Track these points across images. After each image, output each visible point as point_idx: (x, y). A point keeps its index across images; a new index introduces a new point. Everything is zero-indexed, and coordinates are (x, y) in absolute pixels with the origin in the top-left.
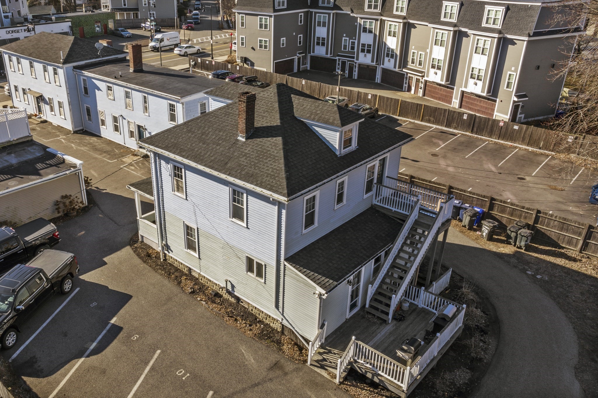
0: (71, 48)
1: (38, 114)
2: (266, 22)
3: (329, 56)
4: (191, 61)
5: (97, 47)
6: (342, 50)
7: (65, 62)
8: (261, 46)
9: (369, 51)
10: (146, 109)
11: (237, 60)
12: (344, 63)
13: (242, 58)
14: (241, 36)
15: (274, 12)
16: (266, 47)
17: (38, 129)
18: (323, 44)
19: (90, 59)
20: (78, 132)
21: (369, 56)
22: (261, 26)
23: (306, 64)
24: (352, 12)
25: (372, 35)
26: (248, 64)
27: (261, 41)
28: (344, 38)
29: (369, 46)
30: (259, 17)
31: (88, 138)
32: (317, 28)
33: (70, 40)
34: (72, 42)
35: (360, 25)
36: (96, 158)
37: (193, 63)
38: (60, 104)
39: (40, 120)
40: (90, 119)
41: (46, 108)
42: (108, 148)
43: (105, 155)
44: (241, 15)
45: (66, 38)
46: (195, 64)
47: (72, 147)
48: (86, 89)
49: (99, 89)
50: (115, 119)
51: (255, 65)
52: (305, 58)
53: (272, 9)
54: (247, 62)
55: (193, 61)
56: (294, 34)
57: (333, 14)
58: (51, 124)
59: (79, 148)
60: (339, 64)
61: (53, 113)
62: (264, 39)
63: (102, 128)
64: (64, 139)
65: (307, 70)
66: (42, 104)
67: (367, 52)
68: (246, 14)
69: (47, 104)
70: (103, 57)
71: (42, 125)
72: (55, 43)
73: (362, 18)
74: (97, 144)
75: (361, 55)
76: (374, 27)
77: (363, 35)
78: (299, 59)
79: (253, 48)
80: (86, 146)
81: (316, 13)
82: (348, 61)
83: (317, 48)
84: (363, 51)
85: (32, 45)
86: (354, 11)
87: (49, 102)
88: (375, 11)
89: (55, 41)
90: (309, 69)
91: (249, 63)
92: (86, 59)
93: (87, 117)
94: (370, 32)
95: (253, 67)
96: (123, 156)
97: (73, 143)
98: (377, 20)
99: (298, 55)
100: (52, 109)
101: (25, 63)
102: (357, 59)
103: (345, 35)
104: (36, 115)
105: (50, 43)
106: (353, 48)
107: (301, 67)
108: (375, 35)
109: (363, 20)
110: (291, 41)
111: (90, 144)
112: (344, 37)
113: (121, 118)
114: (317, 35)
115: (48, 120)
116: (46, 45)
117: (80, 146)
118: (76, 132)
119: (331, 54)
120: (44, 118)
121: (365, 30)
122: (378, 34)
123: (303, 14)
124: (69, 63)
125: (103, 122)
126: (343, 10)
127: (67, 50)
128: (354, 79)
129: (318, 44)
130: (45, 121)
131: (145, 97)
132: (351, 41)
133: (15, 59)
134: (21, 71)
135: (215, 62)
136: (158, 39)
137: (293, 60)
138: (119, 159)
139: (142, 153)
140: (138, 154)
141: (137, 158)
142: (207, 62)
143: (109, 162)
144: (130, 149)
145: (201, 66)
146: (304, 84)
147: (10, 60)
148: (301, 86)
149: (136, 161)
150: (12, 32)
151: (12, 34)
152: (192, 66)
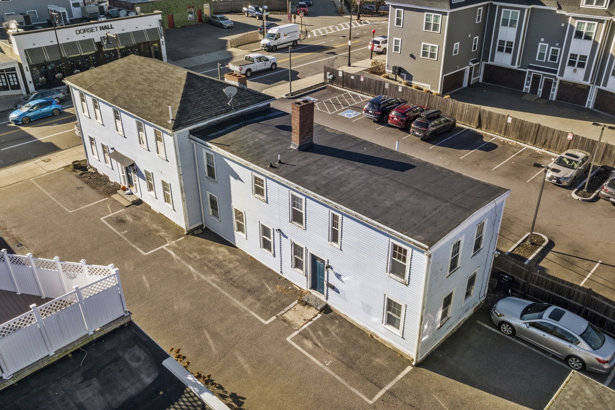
0: (184, 96)
1: (126, 186)
2: (436, 21)
3: (516, 67)
4: (328, 73)
5: (227, 94)
6: (537, 59)
7: (176, 127)
8: (425, 54)
9: (581, 65)
10: (335, 237)
11: (386, 70)
12: (536, 79)
13: (394, 68)
14: (395, 38)
15: (451, 8)
16: (432, 55)
17: (129, 219)
18: (509, 51)
19: (217, 115)
20: (196, 232)
21: (581, 72)
22: (428, 26)
23: (477, 75)
24: (560, 8)
25: (590, 44)
26: (402, 77)
27: (425, 47)
28: (540, 44)
29: (583, 57)
30: (426, 13)
31: (213, 247)
32: (502, 29)
33: (180, 79)
34: (184, 82)
35: (572, 27)
37: (331, 77)
38: (166, 187)
39: (131, 199)
40: (215, 214)
41: (140, 184)
42: (253, 280)
43: (250, 299)
44: (397, 9)
45: (172, 73)
46: (334, 79)
47: (191, 274)
48: (211, 171)
49: (237, 177)
50: (265, 231)
51: (413, 78)
52: (477, 67)
53: (447, 5)
54: (402, 74)
55: (330, 74)
56: (470, 36)
57: (529, 9)
58: (148, 208)
59: (203, 277)
60: (529, 79)
61: (152, 193)
62: (430, 45)
63: (238, 235)
64: (175, 249)
65: (478, 83)
66: (133, 175)
67: (578, 66)
68: (405, 9)
69: (143, 178)
70: (236, 109)
71: (134, 208)
72: (156, 81)
73: (575, 18)
74: (231, 266)
75: (568, 70)
76: (594, 32)
77: (575, 42)
78: (471, 69)
79: (412, 56)
80: (213, 271)
81: (501, 7)
82: (544, 75)
83: (498, 54)
84: (572, 64)
85: (117, 81)
86: (562, 6)
87: (148, 177)
88: (599, 7)
89: (154, 77)
90: (481, 81)
91: (405, 75)
92: (211, 117)
93: (210, 210)
94: (588, 38)
95: (410, 81)
96: (284, 306)
97: (189, 260)
98: (601, 21)
99: (471, 64)
100: (151, 187)
101: (107, 110)
102: (561, 74)
103: (542, 40)
104: (124, 189)
105: (146, 80)
106: (553, 58)
107: (472, 79)
108: (595, 44)
109: (577, 21)
110: (466, 44)
111: (219, 265)
112: (542, 42)
113: (277, 234)
114: (500, 37)
115: (143, 199)
116: (139, 83)
117: (204, 273)
118: (191, 232)
119: (518, 64)
120: (138, 195)
121: (579, 35)
122: (600, 42)
123: (482, 8)
124: (184, 126)
125: (241, 228)
126: (544, 5)
127: (178, 98)
128: (551, 101)
129: (501, 49)
130: (139, 202)
131: (335, 218)
132: (552, 48)
133: (89, 100)
134: (99, 120)
135: (365, 78)
136: (273, 35)
137: (463, 72)
138: (278, 315)
139: (317, 299)
140: (311, 302)
141: (311, 313)
142: (352, 77)
143: (262, 324)
144: (291, 284)
145: (342, 82)
146: (510, 122)
147: (83, 100)
148: (504, 124)
149: (310, 323)
150: (84, 31)
151: (84, 34)
152: (328, 80)
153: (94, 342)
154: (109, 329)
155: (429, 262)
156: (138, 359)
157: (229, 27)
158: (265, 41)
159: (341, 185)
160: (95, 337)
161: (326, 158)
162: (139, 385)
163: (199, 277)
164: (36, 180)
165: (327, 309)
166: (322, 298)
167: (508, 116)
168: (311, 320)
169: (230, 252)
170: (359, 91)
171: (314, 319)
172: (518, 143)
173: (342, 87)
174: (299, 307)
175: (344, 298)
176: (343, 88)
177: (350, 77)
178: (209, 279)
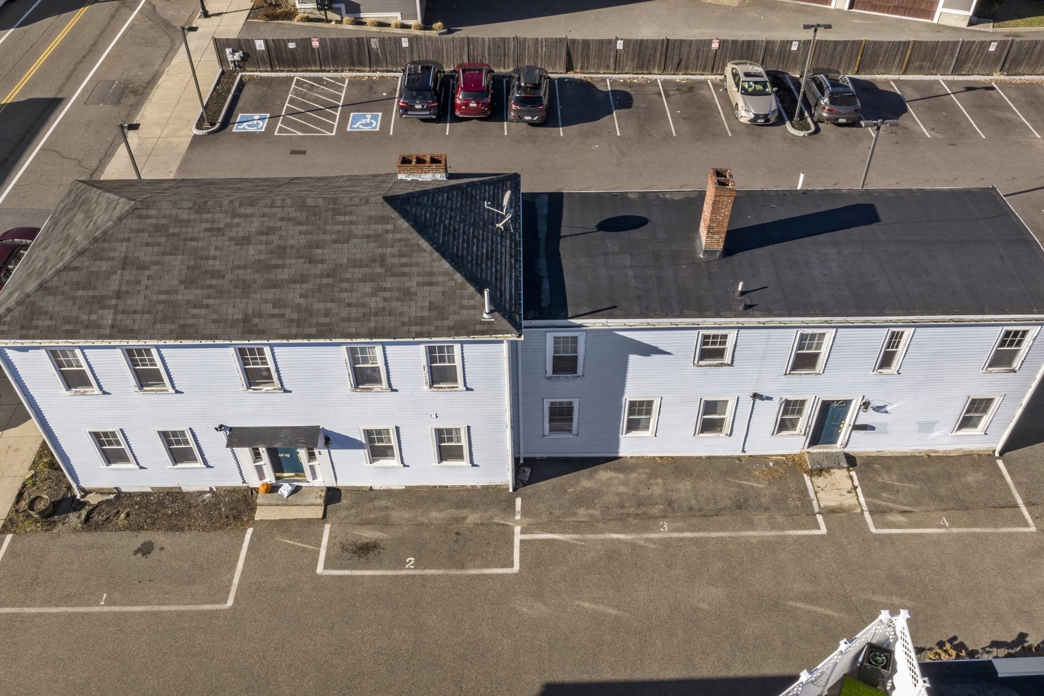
1: (270, 480)
4: (228, 51)
20: (524, 477)
26: (338, 12)
31: (584, 481)
37: (236, 57)
39: (312, 498)
40: (559, 429)
43: (758, 517)
46: (245, 58)
47: (634, 546)
49: (651, 351)
54: (335, 5)
55: (234, 52)
58: (367, 493)
63: (630, 438)
64: (541, 527)
74: (658, 490)
80: (649, 517)
87: (373, 439)
91: (343, 6)
95: (356, 15)
97: (591, 527)
104: (266, 488)
111: (641, 501)
113: (746, 402)
115: (344, 483)
118: (518, 483)
120: (320, 483)
130: (331, 494)
135: (322, 41)
138: (816, 509)
139: (828, 456)
140: (825, 464)
141: (842, 478)
142: (292, 46)
143: (822, 536)
144: (765, 457)
145: (267, 60)
146: (621, 48)
147: (68, 364)
148: (612, 54)
149: (859, 490)
152: (232, 65)
163: (650, 541)
165: (851, 460)
166: (837, 447)
167: (617, 39)
168: (855, 488)
169: (619, 470)
170: (313, 68)
171: (856, 483)
172: (645, 76)
173: (269, 69)
174: (820, 481)
175: (885, 432)
176: (272, 71)
177: (286, 46)
178: (665, 531)
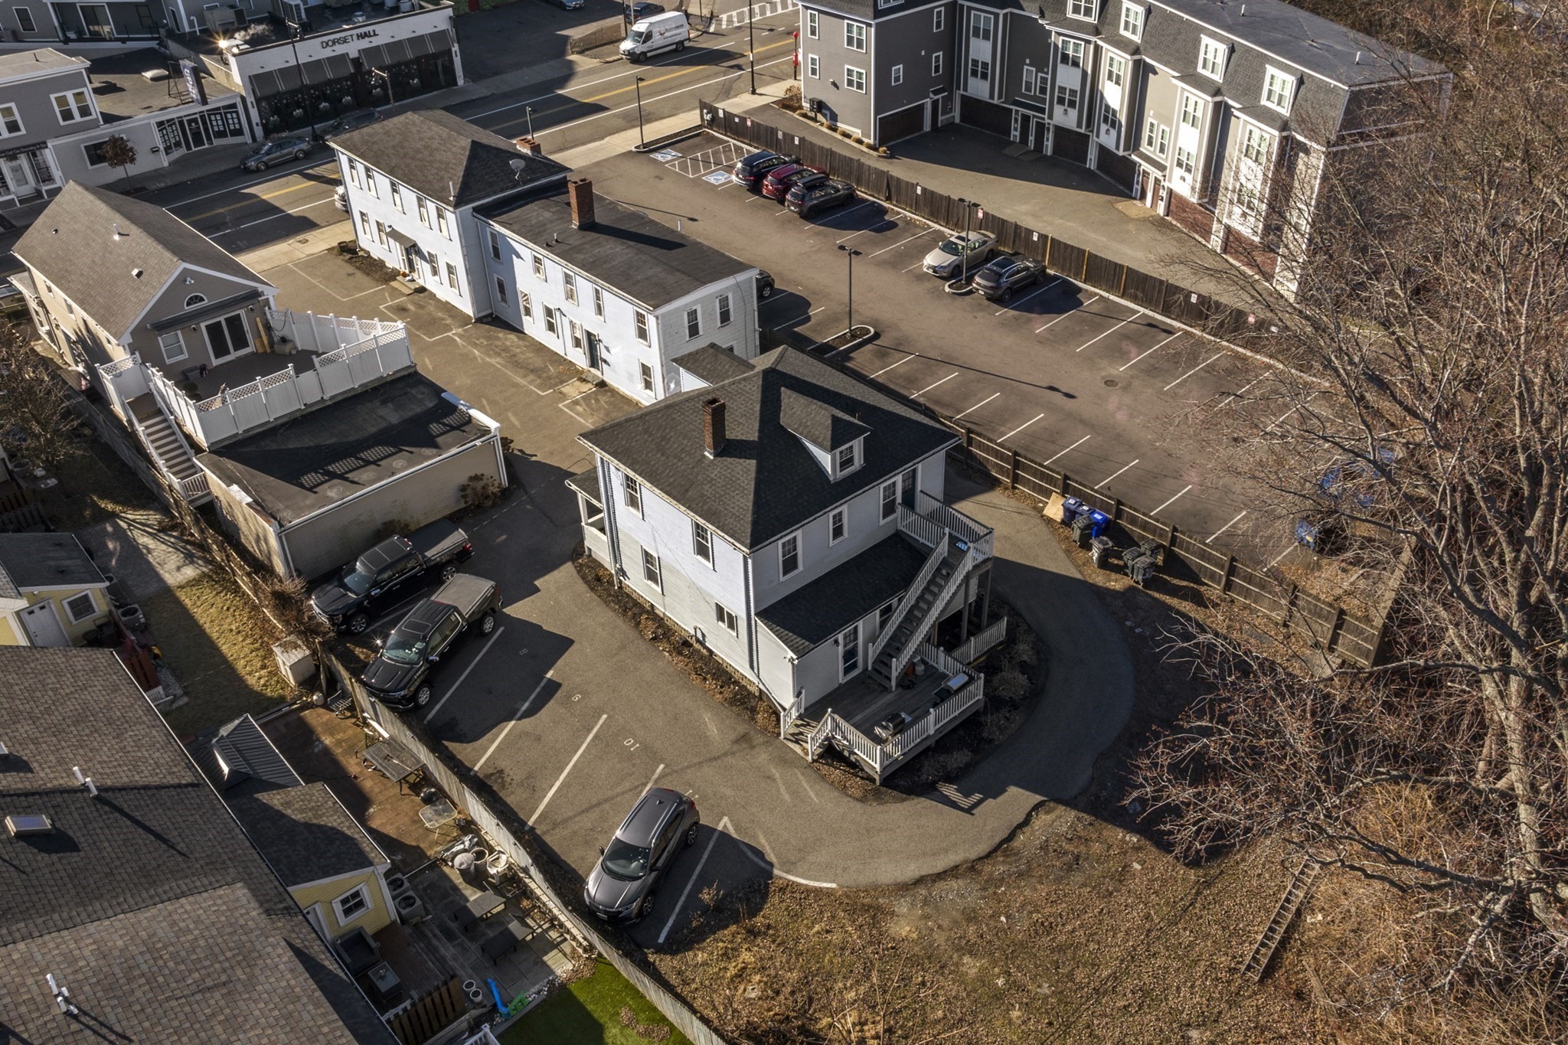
0: (468, 169)
1: (407, 271)
2: (860, 34)
3: (996, 101)
4: (706, 111)
5: (513, 167)
6: (1023, 91)
7: (457, 205)
8: (850, 83)
9: (1072, 104)
10: (599, 310)
11: (803, 104)
12: (1026, 119)
13: (812, 101)
14: (810, 56)
15: (875, 18)
16: (860, 86)
17: (411, 307)
18: (984, 76)
19: (502, 190)
20: (485, 320)
21: (1073, 114)
22: (850, 41)
23: (951, 112)
24: (1042, 16)
25: (1078, 73)
26: (825, 116)
27: (850, 72)
28: (1026, 67)
29: (1073, 92)
30: (846, 21)
31: (501, 334)
32: (973, 40)
33: (464, 148)
34: (467, 153)
35: (1056, 46)
36: (516, 385)
37: (708, 117)
38: (451, 269)
39: (413, 286)
40: (504, 300)
41: (423, 267)
42: (537, 362)
43: (531, 377)
44: (809, 11)
45: (455, 140)
46: (712, 120)
47: (475, 358)
48: (496, 250)
49: (519, 256)
50: (549, 312)
51: (839, 119)
52: (949, 100)
53: (870, 11)
54: (824, 111)
55: (708, 113)
56: (923, 53)
57: (1005, 15)
58: (433, 296)
59: (488, 359)
60: (1016, 120)
61: (437, 278)
62: (856, 69)
63: (526, 319)
64: (460, 336)
65: (953, 124)
66: (415, 259)
67: (1069, 106)
68: (820, 12)
69: (426, 260)
70: (525, 183)
71: (417, 297)
72: (437, 150)
73: (1060, 34)
74: (518, 350)
75: (1058, 110)
76: (1082, 56)
77: (1061, 68)
78: (935, 103)
79: (834, 84)
80: (499, 355)
81: (970, 9)
82: (1034, 116)
83: (971, 80)
84: (1061, 101)
85: (394, 147)
86: (1046, 13)
87: (431, 259)
88: (1087, 19)
90: (957, 120)
91: (828, 113)
92: (495, 193)
93: (499, 294)
94: (1076, 64)
95: (834, 124)
96: (562, 382)
97: (475, 345)
98: (1088, 42)
99: (931, 95)
100: (435, 272)
101: (382, 181)
102: (1051, 117)
103: (1028, 61)
104: (405, 275)
106: (1043, 90)
107: (940, 118)
108: (1084, 73)
109: (1061, 38)
110: (917, 69)
111: (506, 349)
112: (1027, 64)
113: (558, 313)
114: (972, 56)
115: (428, 287)
116: (418, 151)
117: (490, 356)
118: (479, 320)
119: (1000, 97)
120: (421, 282)
121: (1065, 58)
122: (1089, 71)
123: (943, 9)
124: (466, 203)
125: (528, 312)
126: (1023, 10)
127: (460, 173)
128: (1046, 156)
129: (974, 73)
130: (422, 290)
131: (597, 291)
132: (1040, 74)
133: (360, 168)
134: (373, 192)
135: (752, 122)
136: (640, 34)
137: (921, 107)
138: (556, 388)
139: (595, 376)
140: (588, 378)
141: (586, 388)
142: (736, 120)
143: (539, 395)
144: (575, 365)
145: (722, 126)
146: (920, 193)
147: (352, 167)
148: (914, 196)
149: (585, 394)
150: (334, 43)
151: (334, 48)
152: (705, 123)
153: (387, 383)
154: (399, 375)
155: (658, 324)
156: (423, 393)
157: (575, 9)
158: (627, 45)
159: (605, 262)
160: (388, 379)
161: (602, 238)
162: (424, 408)
163: (483, 360)
164: (296, 265)
165: (602, 384)
166: (598, 373)
167: (917, 185)
169: (519, 338)
171: (588, 392)
173: (721, 133)
174: (578, 383)
175: (614, 371)
176: (723, 135)
177: (733, 119)
178: (495, 361)
